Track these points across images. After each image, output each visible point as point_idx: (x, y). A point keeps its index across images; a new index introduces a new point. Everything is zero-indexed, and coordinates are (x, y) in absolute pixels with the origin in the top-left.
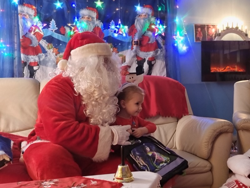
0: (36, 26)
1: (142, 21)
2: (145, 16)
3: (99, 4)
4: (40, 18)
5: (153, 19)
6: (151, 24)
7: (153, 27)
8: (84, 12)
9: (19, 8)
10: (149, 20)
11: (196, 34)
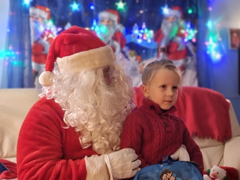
0: (50, 32)
1: (170, 25)
2: (173, 18)
3: (121, 5)
4: (54, 21)
5: (182, 23)
6: (180, 28)
7: (183, 31)
8: (104, 15)
9: (31, 10)
10: (178, 24)
11: (232, 40)
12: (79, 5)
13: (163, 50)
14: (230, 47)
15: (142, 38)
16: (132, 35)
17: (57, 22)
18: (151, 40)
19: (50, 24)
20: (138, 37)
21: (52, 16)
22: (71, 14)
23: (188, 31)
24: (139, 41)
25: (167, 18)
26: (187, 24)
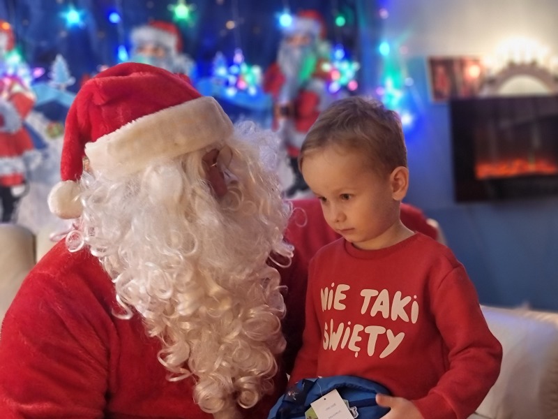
0: (15, 78)
1: (297, 53)
2: (304, 38)
3: (182, 12)
4: (24, 54)
5: (324, 48)
6: (320, 60)
7: (326, 67)
8: (144, 34)
10: (315, 50)
11: (434, 82)
12: (82, 12)
13: (286, 112)
14: (431, 98)
15: (236, 86)
16: (213, 80)
17: (30, 56)
18: (258, 88)
19: (14, 60)
20: (227, 84)
21: (17, 41)
22: (63, 34)
23: (337, 65)
24: (231, 93)
25: (289, 38)
26: (335, 50)
